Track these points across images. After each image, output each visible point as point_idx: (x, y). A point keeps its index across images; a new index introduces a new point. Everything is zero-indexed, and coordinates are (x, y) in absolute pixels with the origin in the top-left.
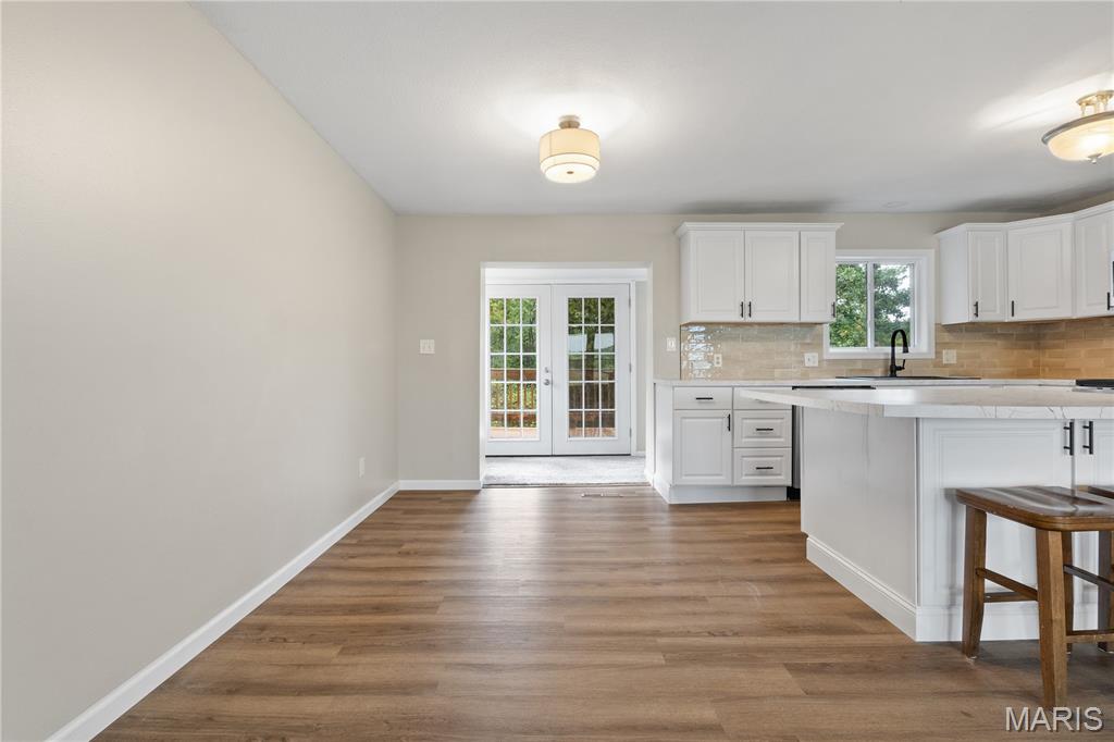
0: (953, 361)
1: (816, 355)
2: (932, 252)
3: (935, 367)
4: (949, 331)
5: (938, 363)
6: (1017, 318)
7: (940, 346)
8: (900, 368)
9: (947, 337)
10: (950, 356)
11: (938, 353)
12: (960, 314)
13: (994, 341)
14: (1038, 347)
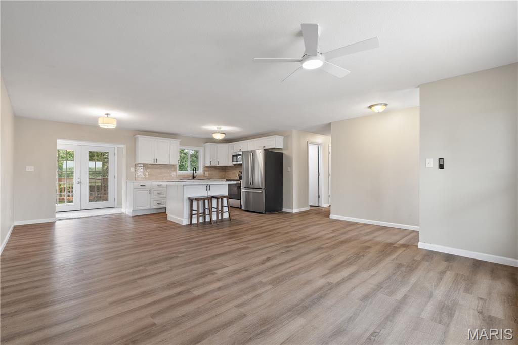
0: (208, 175)
1: (175, 173)
2: (203, 148)
5: (204, 176)
7: (205, 171)
8: (195, 177)
9: (206, 169)
10: (207, 174)
11: (204, 173)
12: (208, 164)
13: (215, 170)
14: (225, 172)
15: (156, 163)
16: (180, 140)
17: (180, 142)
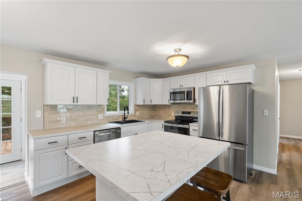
0: (138, 115)
1: (102, 115)
2: (134, 84)
3: (134, 116)
4: (138, 106)
6: (152, 104)
7: (136, 110)
8: (126, 118)
9: (137, 108)
11: (135, 113)
12: (140, 103)
13: (146, 109)
15: (76, 104)
16: (110, 72)
17: (110, 74)
